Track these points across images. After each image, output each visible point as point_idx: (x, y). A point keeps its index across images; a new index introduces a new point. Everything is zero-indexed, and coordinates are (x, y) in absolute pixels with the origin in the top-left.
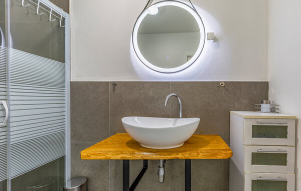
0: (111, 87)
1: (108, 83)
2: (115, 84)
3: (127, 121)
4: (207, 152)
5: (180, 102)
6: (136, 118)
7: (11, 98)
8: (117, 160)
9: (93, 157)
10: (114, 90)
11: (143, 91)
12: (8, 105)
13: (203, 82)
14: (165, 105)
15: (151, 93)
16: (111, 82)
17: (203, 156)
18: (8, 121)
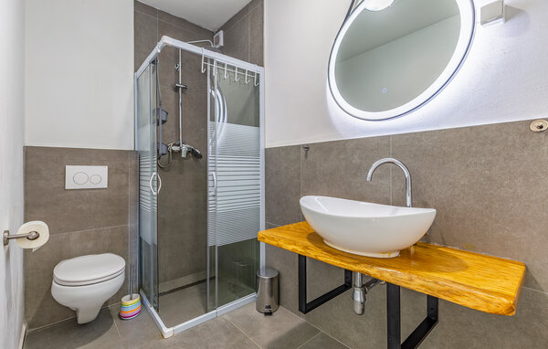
0: (303, 151)
1: (299, 147)
2: (307, 148)
4: (436, 283)
5: (407, 175)
7: (218, 169)
8: (292, 253)
10: (306, 156)
11: (343, 156)
12: (217, 176)
13: (471, 128)
14: (368, 179)
15: (356, 160)
17: (423, 286)
18: (216, 192)
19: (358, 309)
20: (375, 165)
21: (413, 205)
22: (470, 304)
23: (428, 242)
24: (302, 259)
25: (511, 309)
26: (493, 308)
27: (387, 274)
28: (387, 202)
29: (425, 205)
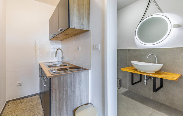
0: (128, 51)
1: (127, 49)
2: (129, 50)
3: (133, 62)
5: (156, 57)
6: (136, 62)
8: (130, 72)
9: (124, 70)
10: (129, 52)
11: (139, 52)
14: (147, 58)
15: (143, 53)
16: (128, 49)
19: (145, 84)
20: (149, 55)
21: (157, 63)
22: (170, 79)
23: (161, 71)
24: (132, 73)
25: (177, 80)
26: (173, 80)
27: (153, 76)
28: (150, 62)
29: (160, 63)
